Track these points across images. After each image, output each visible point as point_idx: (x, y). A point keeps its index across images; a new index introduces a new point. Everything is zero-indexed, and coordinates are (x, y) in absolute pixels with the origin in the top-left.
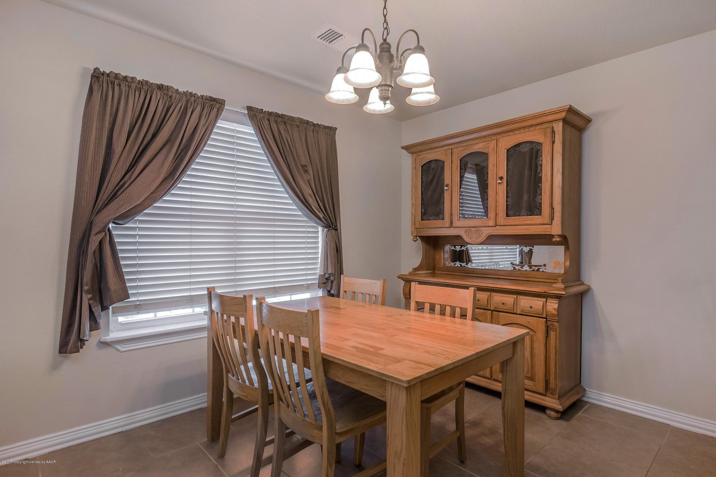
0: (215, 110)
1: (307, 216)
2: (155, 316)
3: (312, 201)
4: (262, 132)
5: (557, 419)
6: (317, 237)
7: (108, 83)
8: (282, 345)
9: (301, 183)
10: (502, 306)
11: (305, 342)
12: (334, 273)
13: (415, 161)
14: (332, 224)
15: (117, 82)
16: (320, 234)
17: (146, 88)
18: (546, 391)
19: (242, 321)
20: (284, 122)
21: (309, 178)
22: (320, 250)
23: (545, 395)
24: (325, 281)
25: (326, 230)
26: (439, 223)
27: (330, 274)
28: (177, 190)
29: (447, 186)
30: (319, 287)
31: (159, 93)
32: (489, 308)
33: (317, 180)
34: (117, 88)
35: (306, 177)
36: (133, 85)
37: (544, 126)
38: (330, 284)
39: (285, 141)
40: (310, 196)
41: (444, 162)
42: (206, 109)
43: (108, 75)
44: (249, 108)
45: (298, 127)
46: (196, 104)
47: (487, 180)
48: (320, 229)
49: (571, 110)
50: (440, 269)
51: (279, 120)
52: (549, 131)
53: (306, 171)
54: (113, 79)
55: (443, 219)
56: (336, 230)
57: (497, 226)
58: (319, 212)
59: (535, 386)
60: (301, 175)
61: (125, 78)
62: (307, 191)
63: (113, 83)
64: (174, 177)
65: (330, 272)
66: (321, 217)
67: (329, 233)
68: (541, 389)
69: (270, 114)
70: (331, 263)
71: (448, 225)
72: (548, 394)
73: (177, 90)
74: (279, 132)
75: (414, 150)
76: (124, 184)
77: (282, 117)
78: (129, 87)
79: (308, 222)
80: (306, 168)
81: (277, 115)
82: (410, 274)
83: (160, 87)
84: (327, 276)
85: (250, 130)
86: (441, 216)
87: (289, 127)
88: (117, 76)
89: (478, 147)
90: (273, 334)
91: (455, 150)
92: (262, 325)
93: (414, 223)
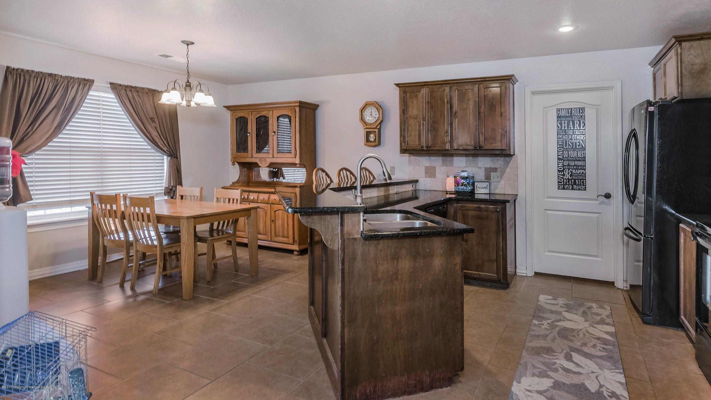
0: (87, 86)
1: (155, 150)
2: (45, 212)
3: (157, 140)
4: (121, 98)
5: (298, 255)
6: (163, 163)
7: (17, 75)
8: (137, 215)
9: (150, 129)
10: (274, 201)
11: (148, 210)
12: (175, 185)
13: (232, 115)
14: (174, 155)
15: (22, 74)
16: (165, 161)
17: (41, 76)
18: (294, 242)
19: (114, 207)
20: (137, 91)
21: (155, 125)
22: (165, 171)
23: (293, 245)
24: (169, 191)
25: (169, 158)
26: (245, 154)
27: (172, 186)
28: (62, 135)
29: (249, 133)
30: (165, 195)
31: (50, 78)
32: (269, 202)
33: (162, 126)
34: (22, 78)
35: (153, 125)
36: (33, 75)
37: (292, 108)
38: (172, 193)
39: (138, 103)
40: (158, 137)
41: (247, 119)
42: (81, 85)
43: (17, 70)
44: (111, 84)
45: (147, 93)
46: (74, 83)
47: (269, 132)
48: (165, 157)
49: (300, 102)
50: (252, 183)
51: (133, 90)
52: (294, 110)
53: (154, 121)
54: (20, 72)
55: (248, 152)
56: (177, 158)
57: (274, 158)
58: (164, 147)
59: (289, 240)
60: (150, 124)
61: (28, 71)
62: (155, 134)
63: (20, 75)
64: (61, 128)
65: (172, 184)
66: (166, 150)
67: (172, 160)
68: (291, 242)
69: (127, 87)
70: (173, 179)
71: (250, 156)
72: (295, 244)
73: (61, 76)
74: (134, 98)
75: (232, 109)
76: (29, 133)
77: (135, 88)
78: (30, 76)
79: (155, 153)
80: (153, 120)
81: (132, 87)
82: (230, 186)
83: (50, 75)
84: (170, 188)
85: (113, 96)
86: (247, 151)
87: (140, 94)
88: (22, 70)
89: (264, 113)
90: (133, 210)
91: (253, 113)
92: (126, 206)
93: (232, 154)
